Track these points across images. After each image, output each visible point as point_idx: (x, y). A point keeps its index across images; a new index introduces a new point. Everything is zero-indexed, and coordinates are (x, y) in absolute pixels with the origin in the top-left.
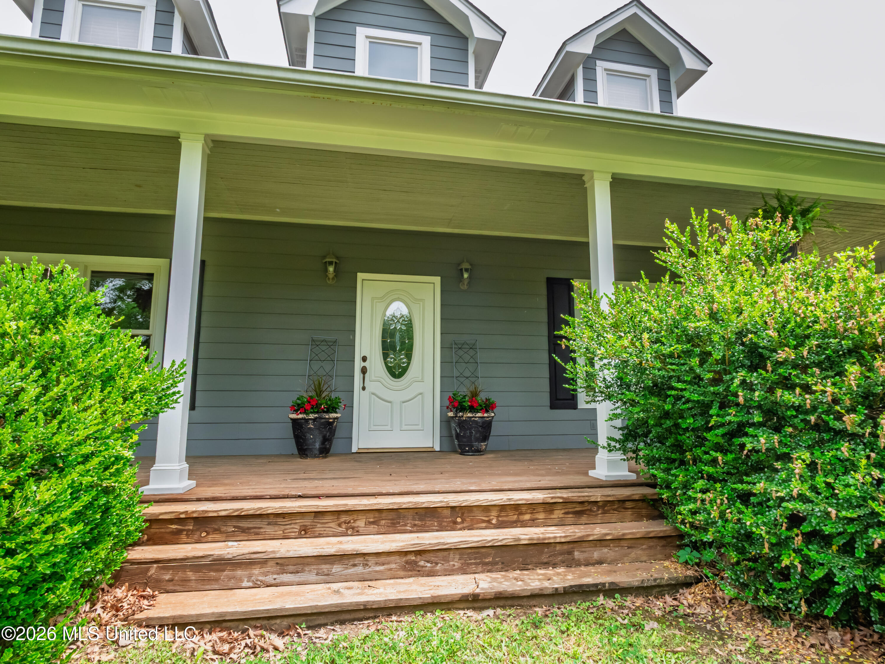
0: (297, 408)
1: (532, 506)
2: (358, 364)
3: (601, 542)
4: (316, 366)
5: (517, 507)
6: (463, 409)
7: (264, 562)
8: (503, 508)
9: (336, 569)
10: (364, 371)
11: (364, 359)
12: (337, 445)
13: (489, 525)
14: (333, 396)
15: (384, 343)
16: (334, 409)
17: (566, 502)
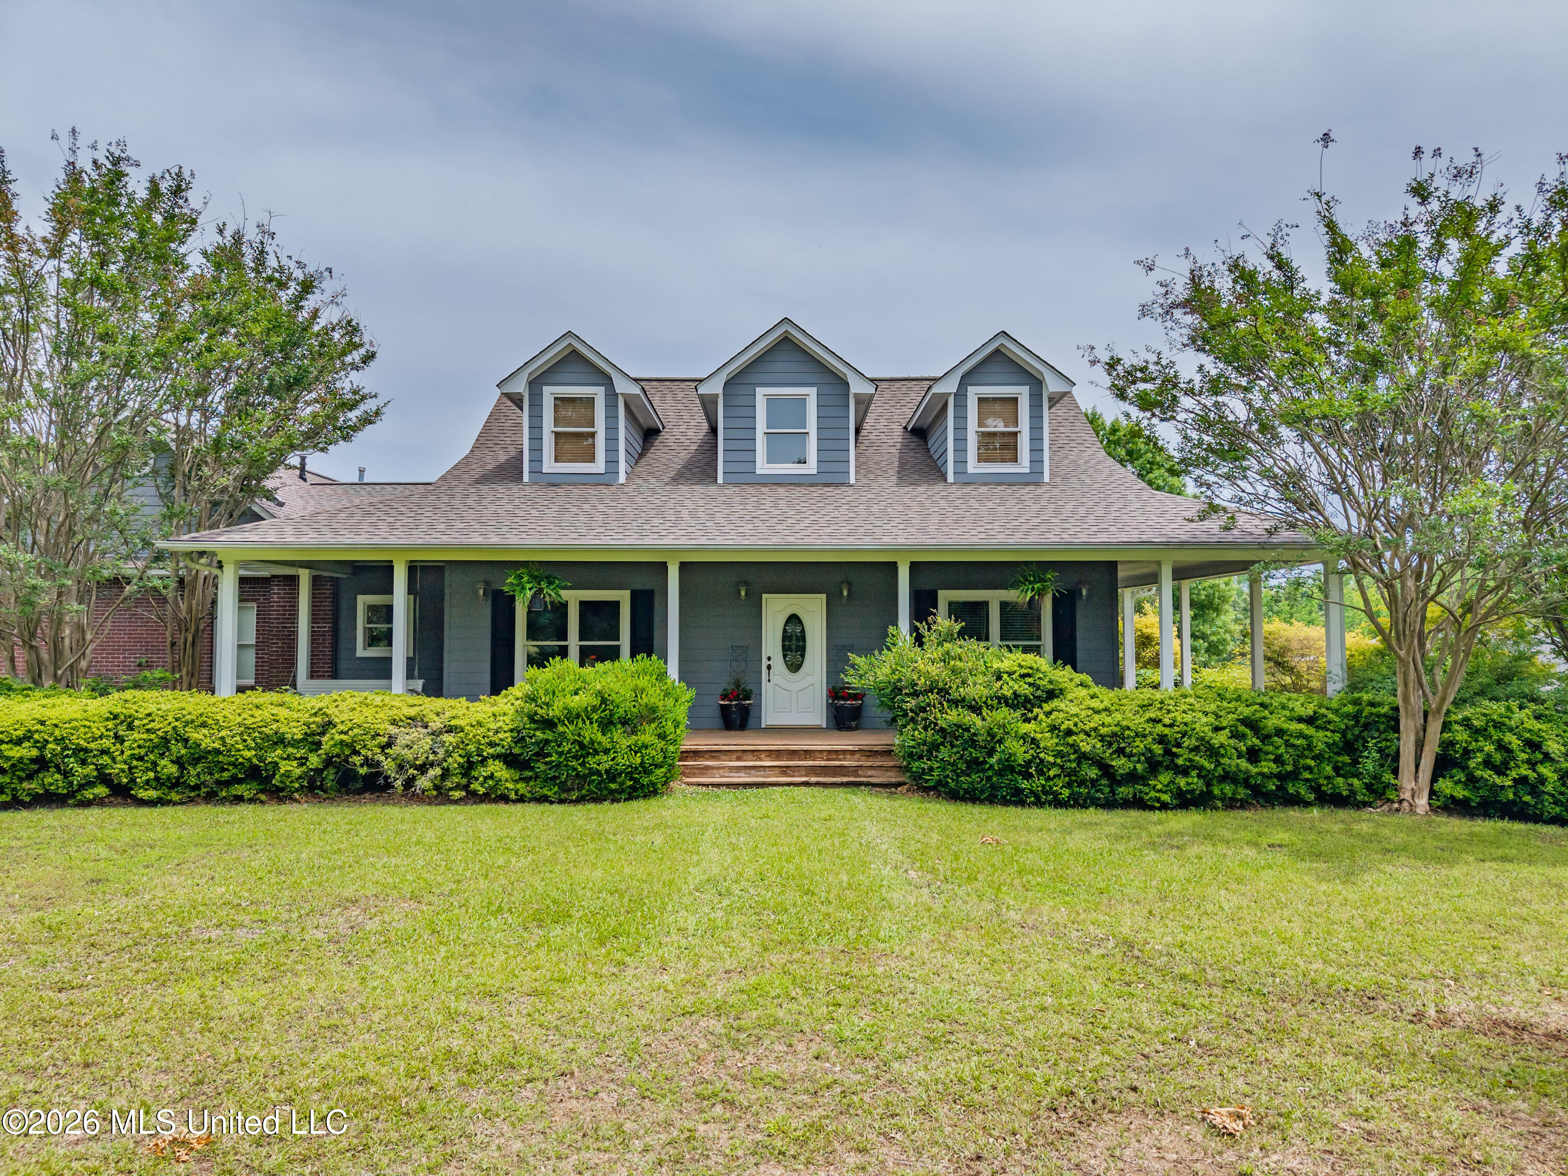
0: (724, 697)
1: (844, 752)
2: (765, 663)
3: (871, 767)
4: (735, 664)
5: (836, 752)
6: (838, 698)
7: (724, 768)
8: (829, 751)
9: (753, 772)
10: (769, 667)
11: (769, 659)
12: (752, 722)
13: (823, 759)
14: (748, 688)
15: (783, 646)
16: (747, 697)
17: (860, 751)
